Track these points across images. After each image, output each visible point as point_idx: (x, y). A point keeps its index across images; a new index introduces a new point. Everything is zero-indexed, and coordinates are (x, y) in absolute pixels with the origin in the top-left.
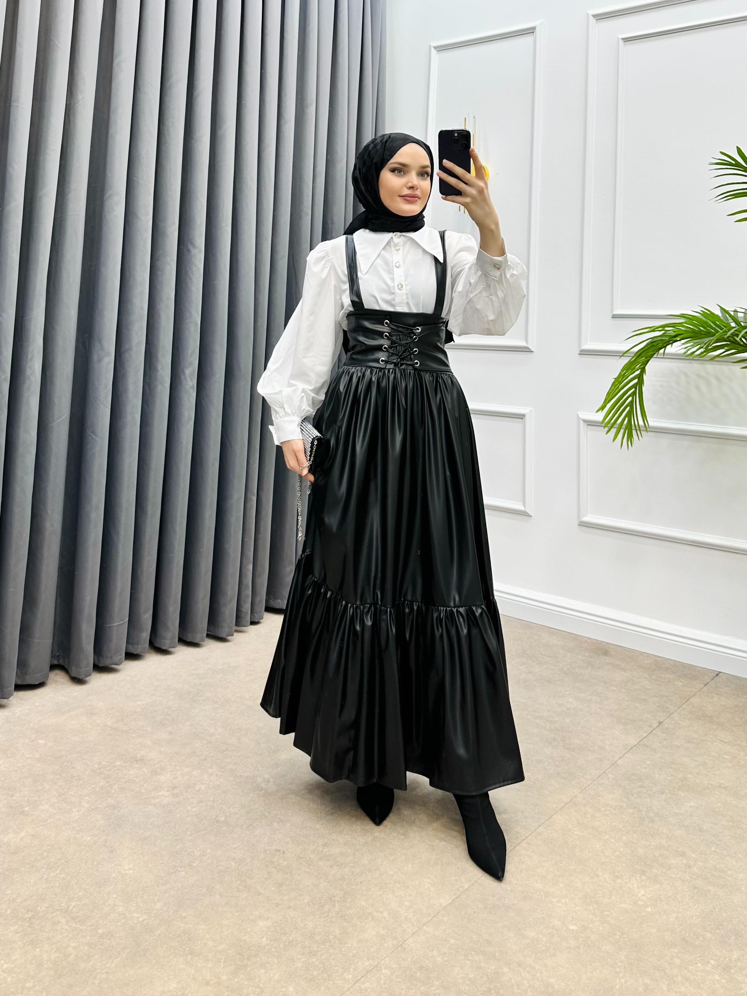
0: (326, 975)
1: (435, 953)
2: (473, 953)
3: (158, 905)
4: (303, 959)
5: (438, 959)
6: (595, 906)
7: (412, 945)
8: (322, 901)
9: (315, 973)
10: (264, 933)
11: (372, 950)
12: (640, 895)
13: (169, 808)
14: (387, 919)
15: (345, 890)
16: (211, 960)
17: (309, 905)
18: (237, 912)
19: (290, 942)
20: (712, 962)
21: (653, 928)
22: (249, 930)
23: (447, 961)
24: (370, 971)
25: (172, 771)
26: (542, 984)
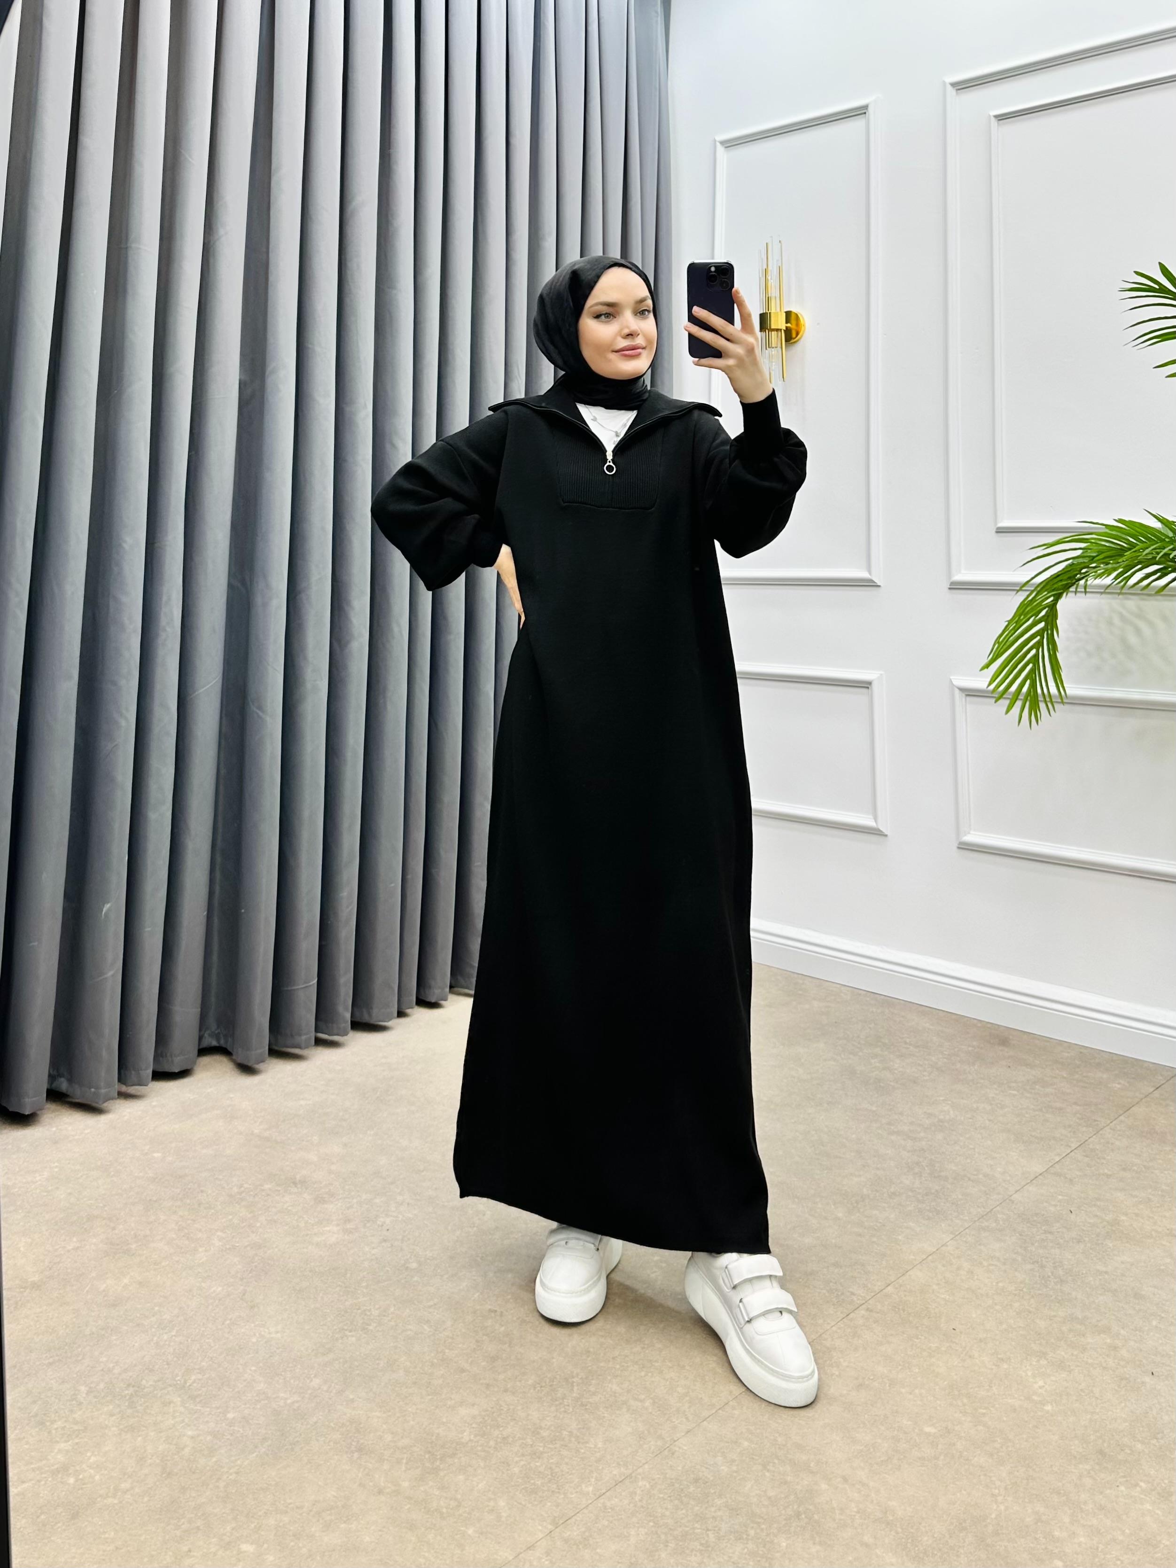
0: (555, 1486)
1: (719, 1459)
2: (776, 1461)
3: (316, 1382)
4: (522, 1463)
5: (722, 1468)
6: (965, 1401)
7: (685, 1448)
8: (554, 1383)
9: (539, 1483)
10: (467, 1425)
11: (625, 1453)
12: (1036, 1386)
13: (338, 1249)
14: (650, 1411)
15: (590, 1368)
16: (387, 1460)
17: (535, 1388)
18: (429, 1395)
19: (504, 1438)
20: (1142, 1484)
21: (1053, 1435)
22: (444, 1420)
23: (736, 1472)
24: (620, 1482)
25: (345, 1198)
26: (878, 1508)
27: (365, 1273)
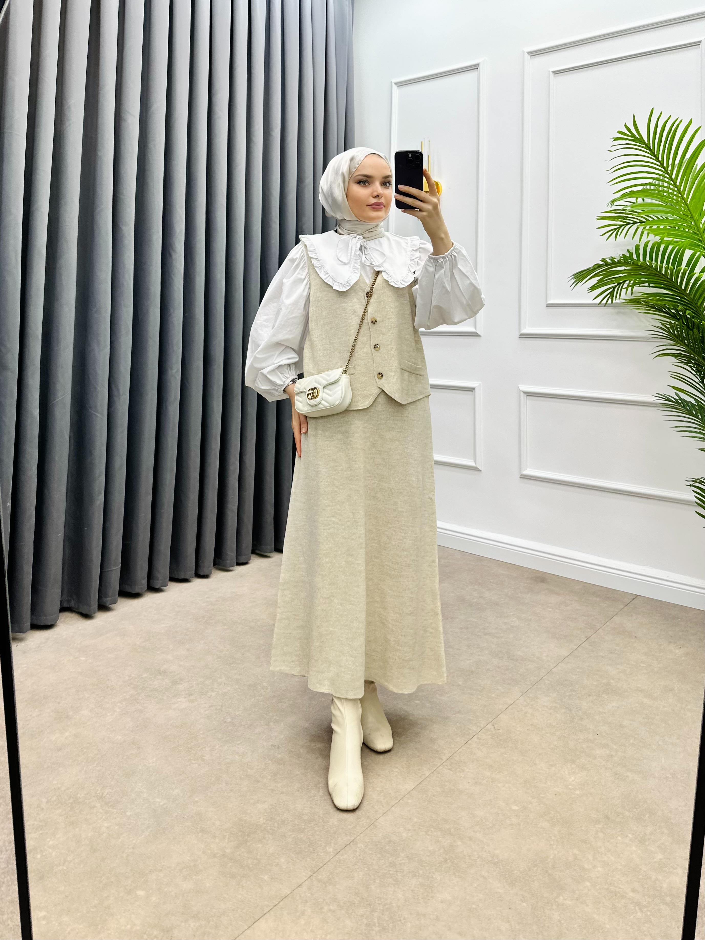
0: (311, 849)
1: (402, 829)
2: (432, 829)
4: (293, 836)
5: (404, 834)
6: (533, 790)
7: (383, 823)
8: (309, 787)
9: (303, 847)
10: (261, 814)
12: (570, 780)
13: (186, 712)
16: (218, 837)
17: (298, 791)
18: (240, 797)
19: (282, 821)
21: (581, 808)
22: (249, 812)
23: (411, 836)
24: (348, 845)
26: (489, 854)
27: (202, 726)
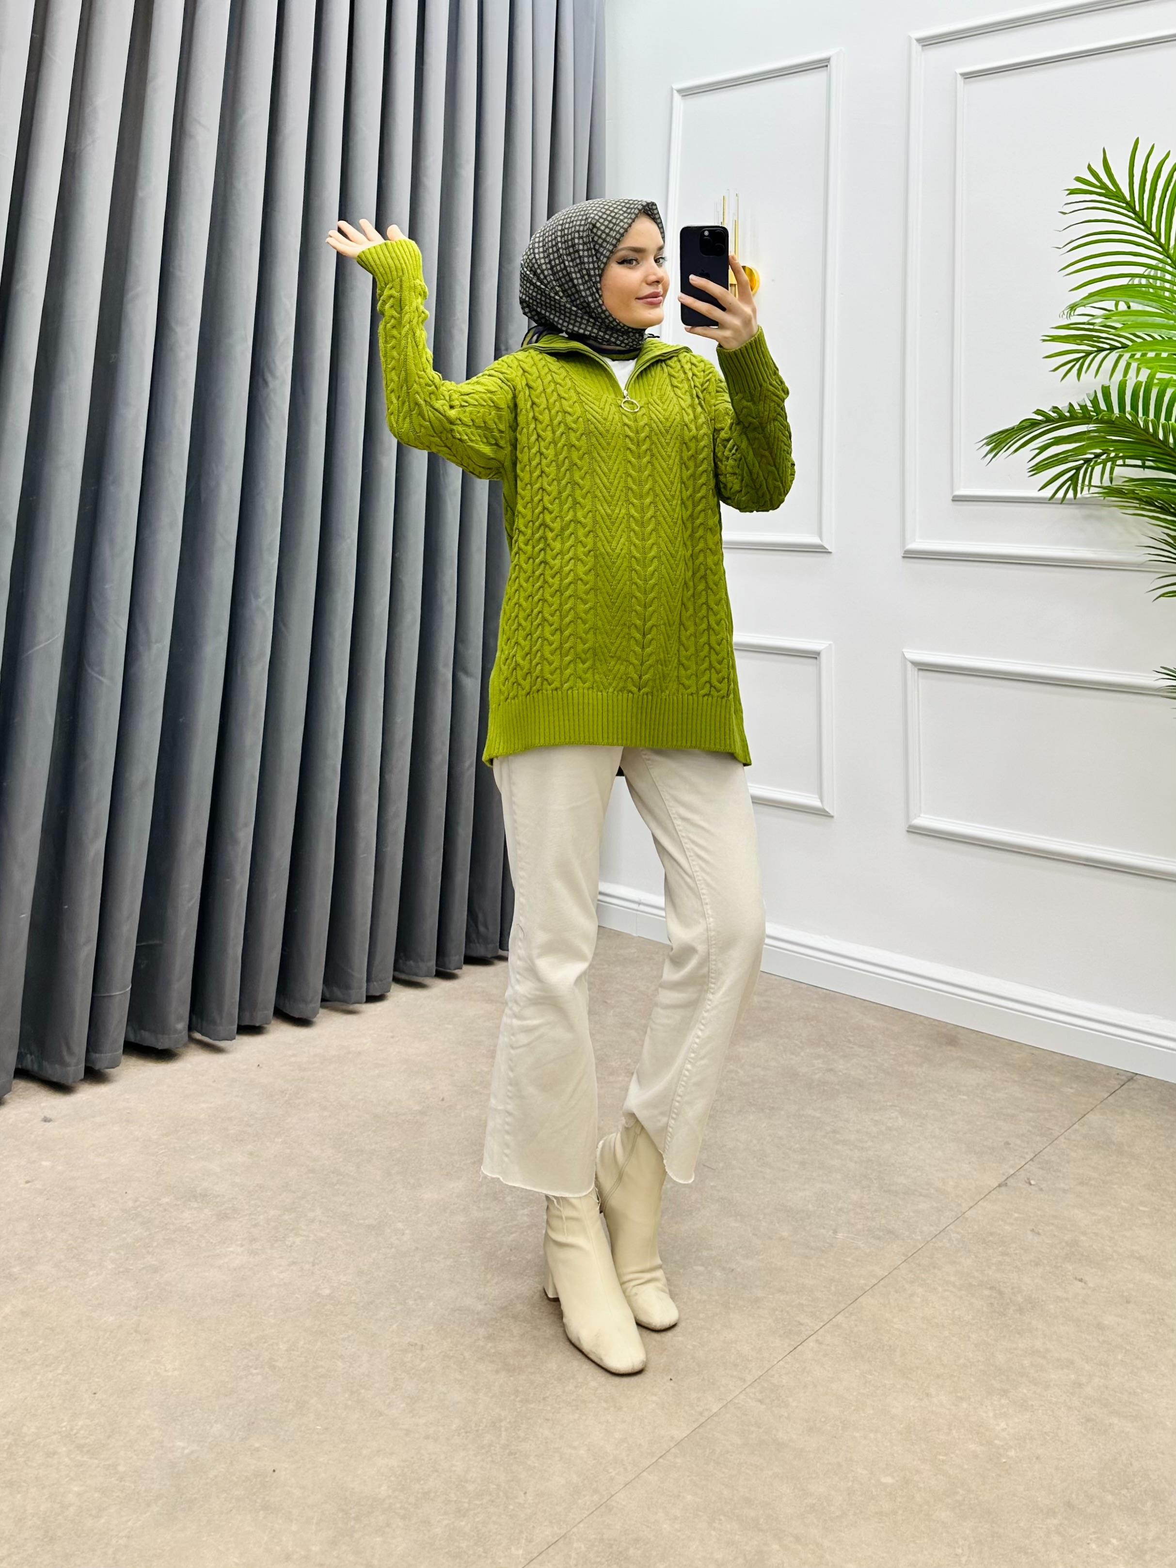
0: (481, 1549)
1: (661, 1516)
2: (722, 1517)
3: (217, 1429)
4: (445, 1522)
5: (665, 1526)
6: (924, 1446)
7: (624, 1503)
8: (481, 1428)
9: (464, 1545)
10: (384, 1478)
11: (558, 1509)
12: (998, 1428)
13: (243, 1273)
14: (585, 1459)
15: (519, 1410)
16: (296, 1519)
17: (459, 1435)
18: (342, 1442)
19: (425, 1494)
20: (1114, 1541)
21: (1018, 1485)
22: (360, 1472)
23: (680, 1531)
24: (553, 1544)
25: (250, 1214)
27: (273, 1300)
